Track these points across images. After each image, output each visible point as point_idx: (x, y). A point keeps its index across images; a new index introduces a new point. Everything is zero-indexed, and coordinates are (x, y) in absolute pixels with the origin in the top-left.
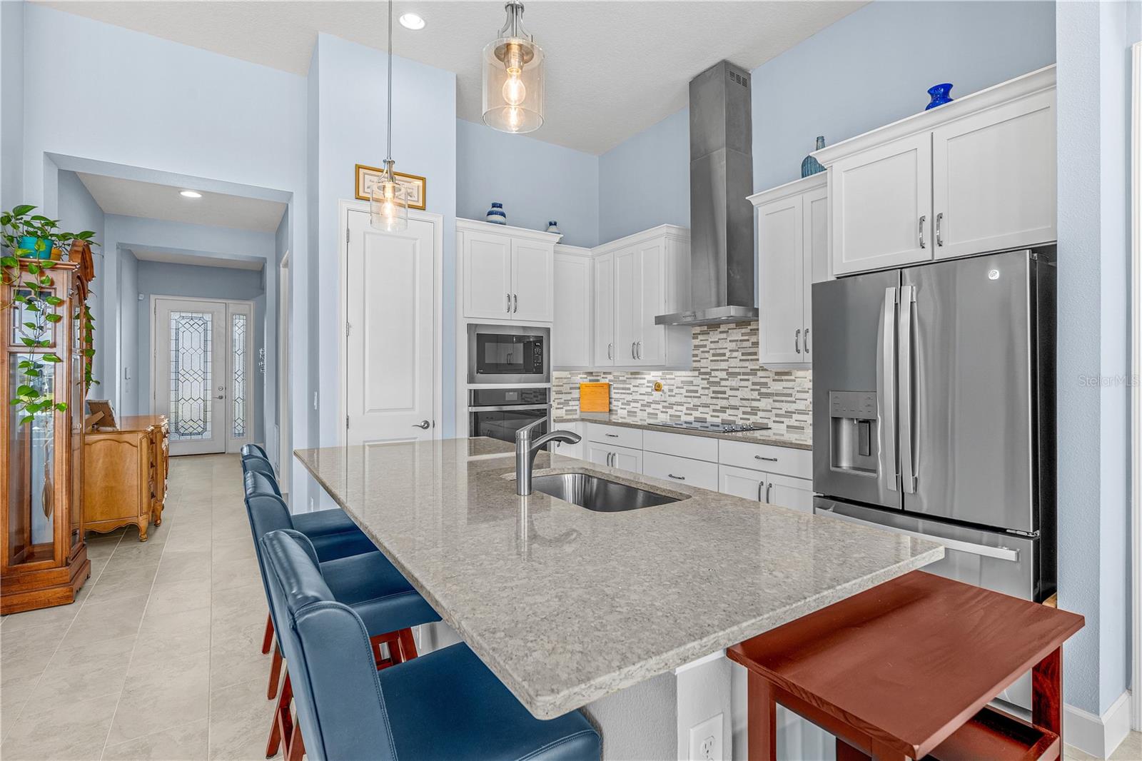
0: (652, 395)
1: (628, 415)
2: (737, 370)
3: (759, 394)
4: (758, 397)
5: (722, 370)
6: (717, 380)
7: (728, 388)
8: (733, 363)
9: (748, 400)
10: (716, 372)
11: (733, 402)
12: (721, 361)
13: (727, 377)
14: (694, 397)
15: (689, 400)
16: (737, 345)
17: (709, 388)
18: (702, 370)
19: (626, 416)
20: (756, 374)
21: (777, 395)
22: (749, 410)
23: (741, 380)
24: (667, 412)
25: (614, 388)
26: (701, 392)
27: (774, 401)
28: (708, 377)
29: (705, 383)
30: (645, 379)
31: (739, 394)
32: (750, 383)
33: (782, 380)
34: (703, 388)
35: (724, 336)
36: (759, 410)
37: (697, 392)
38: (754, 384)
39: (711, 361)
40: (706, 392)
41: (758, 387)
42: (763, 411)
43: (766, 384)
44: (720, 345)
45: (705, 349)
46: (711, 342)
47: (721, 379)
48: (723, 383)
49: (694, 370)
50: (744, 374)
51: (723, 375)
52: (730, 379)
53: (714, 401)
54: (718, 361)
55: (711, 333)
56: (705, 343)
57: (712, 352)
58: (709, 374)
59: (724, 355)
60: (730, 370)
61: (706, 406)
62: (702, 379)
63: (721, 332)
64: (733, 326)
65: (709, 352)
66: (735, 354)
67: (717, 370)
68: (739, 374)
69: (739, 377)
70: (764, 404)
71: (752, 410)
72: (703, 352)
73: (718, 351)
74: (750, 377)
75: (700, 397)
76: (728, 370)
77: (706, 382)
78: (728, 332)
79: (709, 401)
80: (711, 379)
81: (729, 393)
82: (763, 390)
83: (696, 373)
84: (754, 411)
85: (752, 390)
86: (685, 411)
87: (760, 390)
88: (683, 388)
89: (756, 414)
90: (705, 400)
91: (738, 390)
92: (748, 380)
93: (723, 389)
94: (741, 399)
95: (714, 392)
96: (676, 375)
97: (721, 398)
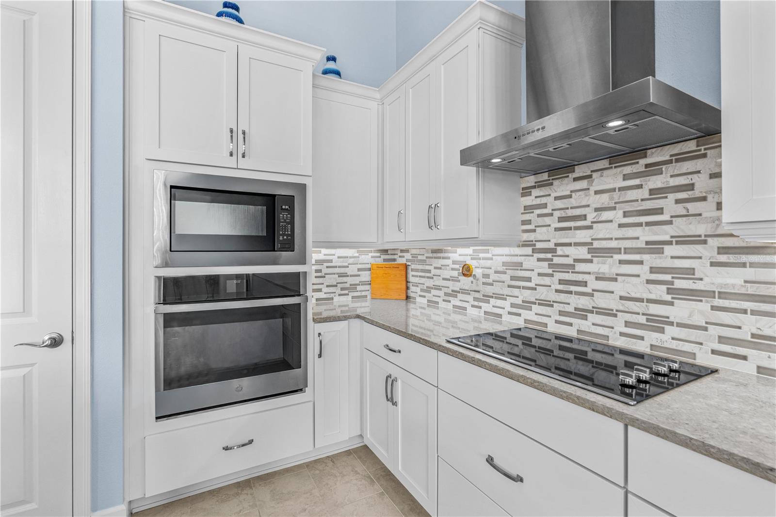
0: (459, 281)
1: (428, 306)
2: (613, 244)
3: (670, 291)
4: (668, 298)
5: (577, 244)
6: (569, 261)
7: (593, 277)
8: (601, 231)
9: (641, 300)
10: (564, 248)
11: (602, 301)
12: (577, 228)
13: (589, 257)
14: (524, 288)
15: (516, 292)
16: (611, 198)
17: (552, 275)
18: (539, 245)
19: (426, 306)
20: (661, 252)
21: (722, 295)
22: (642, 320)
23: (621, 262)
24: (480, 307)
25: (412, 270)
26: (536, 280)
27: (713, 308)
28: (549, 256)
29: (544, 268)
30: (448, 258)
31: (620, 288)
32: (646, 268)
33: (744, 265)
34: (539, 275)
35: (584, 184)
36: (672, 324)
37: (529, 279)
38: (653, 270)
39: (556, 229)
40: (547, 280)
41: (668, 277)
42: (679, 325)
43: (692, 271)
44: (573, 202)
45: (545, 211)
46: (556, 198)
47: (576, 260)
48: (580, 267)
49: (524, 246)
50: (627, 251)
51: (582, 253)
52: (595, 259)
53: (562, 297)
54: (570, 229)
55: (556, 183)
56: (543, 200)
57: (557, 214)
58: (553, 251)
59: (584, 217)
60: (596, 244)
61: (548, 304)
62: (539, 260)
63: (575, 179)
64: (605, 163)
65: (552, 215)
66: (606, 215)
67: (570, 245)
68: (618, 251)
69: (617, 257)
70: (680, 311)
71: (648, 320)
72: (539, 216)
73: (570, 213)
74: (645, 257)
75: (535, 289)
76: (592, 244)
77: (546, 264)
78: (590, 176)
79: (553, 296)
80: (556, 260)
81: (593, 284)
82: (679, 284)
83: (529, 250)
84: (657, 324)
85: (649, 282)
86: (509, 308)
87: (672, 283)
88: (505, 273)
89: (662, 331)
90: (543, 294)
91: (615, 280)
92: (641, 263)
93: (580, 277)
94: (621, 298)
95: (561, 282)
96: (494, 253)
97: (577, 293)
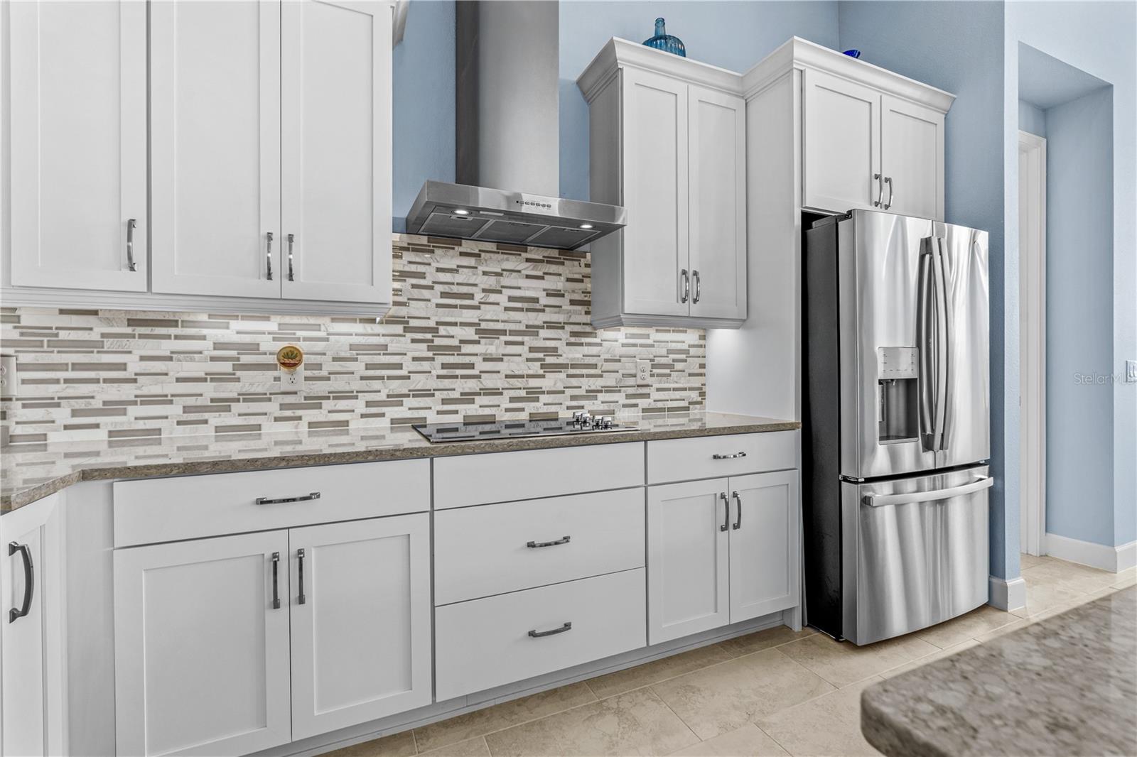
0: (238, 380)
1: (111, 444)
2: (500, 326)
3: (542, 366)
4: (541, 372)
5: (463, 324)
6: (455, 342)
7: (480, 359)
8: (488, 312)
9: (522, 377)
10: (449, 328)
11: (488, 381)
12: (463, 307)
13: (476, 337)
14: (389, 378)
15: (376, 385)
16: (498, 282)
17: (433, 359)
18: (413, 323)
19: (104, 447)
20: (537, 334)
21: (574, 366)
22: (523, 393)
23: (507, 343)
25: (21, 368)
26: (409, 366)
27: (568, 376)
28: (429, 336)
29: (422, 350)
30: (204, 338)
31: (504, 367)
32: (526, 348)
33: (581, 344)
34: (415, 359)
35: (471, 261)
36: (543, 393)
37: (399, 366)
38: (532, 350)
39: (438, 306)
40: (426, 366)
41: (541, 355)
42: (549, 392)
43: (555, 349)
44: (459, 278)
45: (422, 282)
46: (439, 270)
47: (462, 342)
48: (467, 349)
49: (388, 322)
50: (513, 333)
51: (470, 333)
52: (483, 341)
53: (447, 383)
54: (456, 307)
55: (438, 251)
56: (421, 269)
57: (439, 288)
58: (434, 330)
59: (471, 296)
60: (484, 325)
61: (429, 394)
62: (413, 341)
63: (462, 254)
64: (492, 247)
65: (431, 288)
66: (493, 297)
67: (455, 324)
68: (504, 332)
69: (503, 338)
70: (550, 382)
71: (527, 393)
72: (414, 286)
73: (455, 289)
74: (526, 339)
75: (409, 378)
76: (479, 325)
77: (424, 346)
78: (479, 256)
79: (432, 383)
80: (438, 342)
81: (480, 365)
82: (549, 360)
83: (399, 329)
84: (533, 394)
85: (528, 360)
86: (362, 410)
87: (544, 360)
88: (356, 360)
89: (537, 400)
90: (419, 382)
91: (501, 360)
92: (522, 343)
93: (467, 360)
94: (507, 376)
95: (444, 366)
96: (331, 330)
97: (463, 377)
